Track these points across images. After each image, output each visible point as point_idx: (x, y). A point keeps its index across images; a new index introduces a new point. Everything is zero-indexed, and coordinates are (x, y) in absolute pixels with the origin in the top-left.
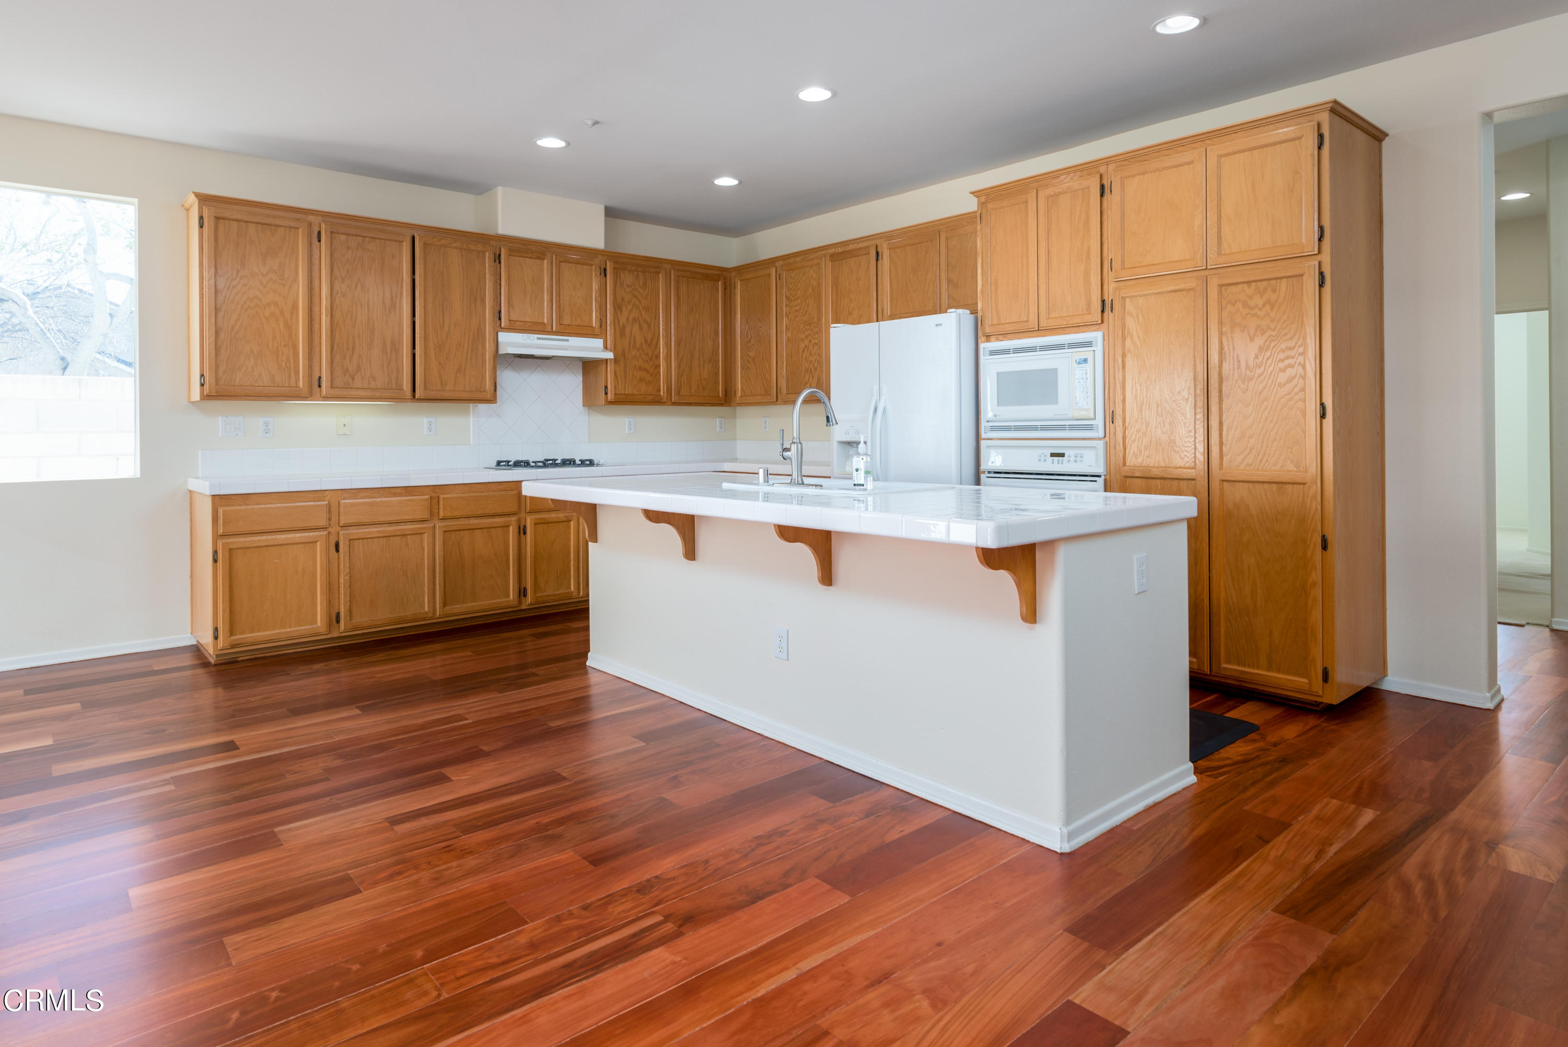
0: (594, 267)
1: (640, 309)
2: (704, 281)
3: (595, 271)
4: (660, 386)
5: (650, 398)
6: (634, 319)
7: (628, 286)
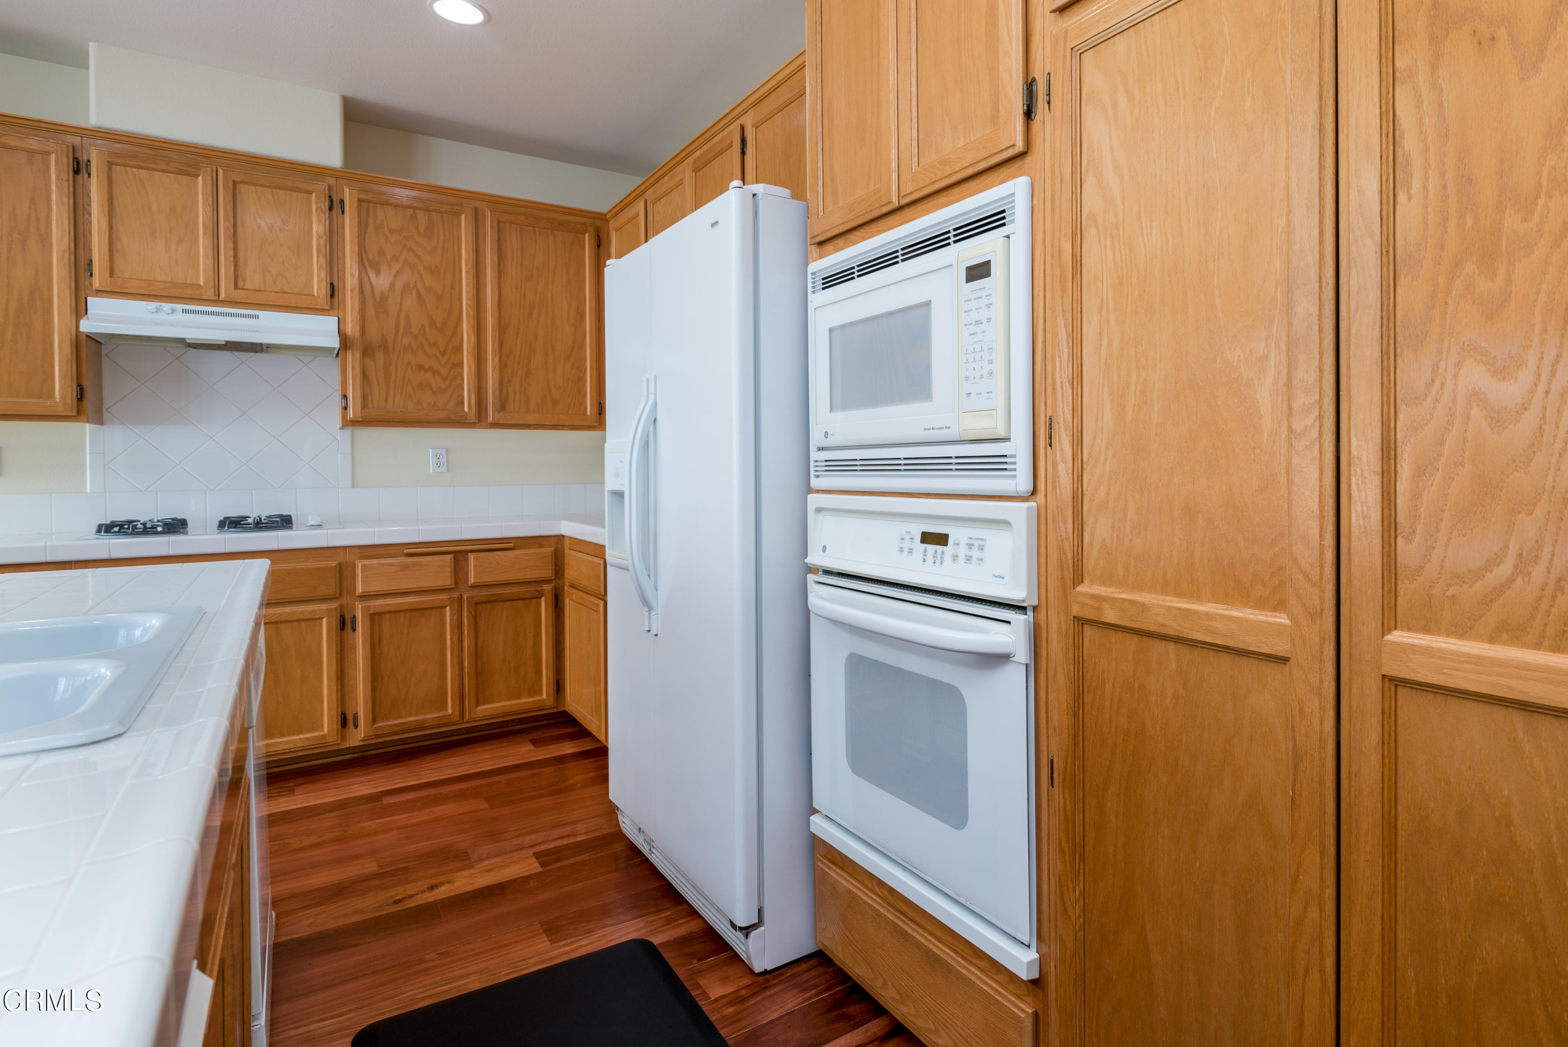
0: (314, 194)
1: (419, 272)
2: (555, 232)
3: (317, 203)
4: (463, 397)
5: (441, 415)
6: (406, 286)
7: (392, 231)
